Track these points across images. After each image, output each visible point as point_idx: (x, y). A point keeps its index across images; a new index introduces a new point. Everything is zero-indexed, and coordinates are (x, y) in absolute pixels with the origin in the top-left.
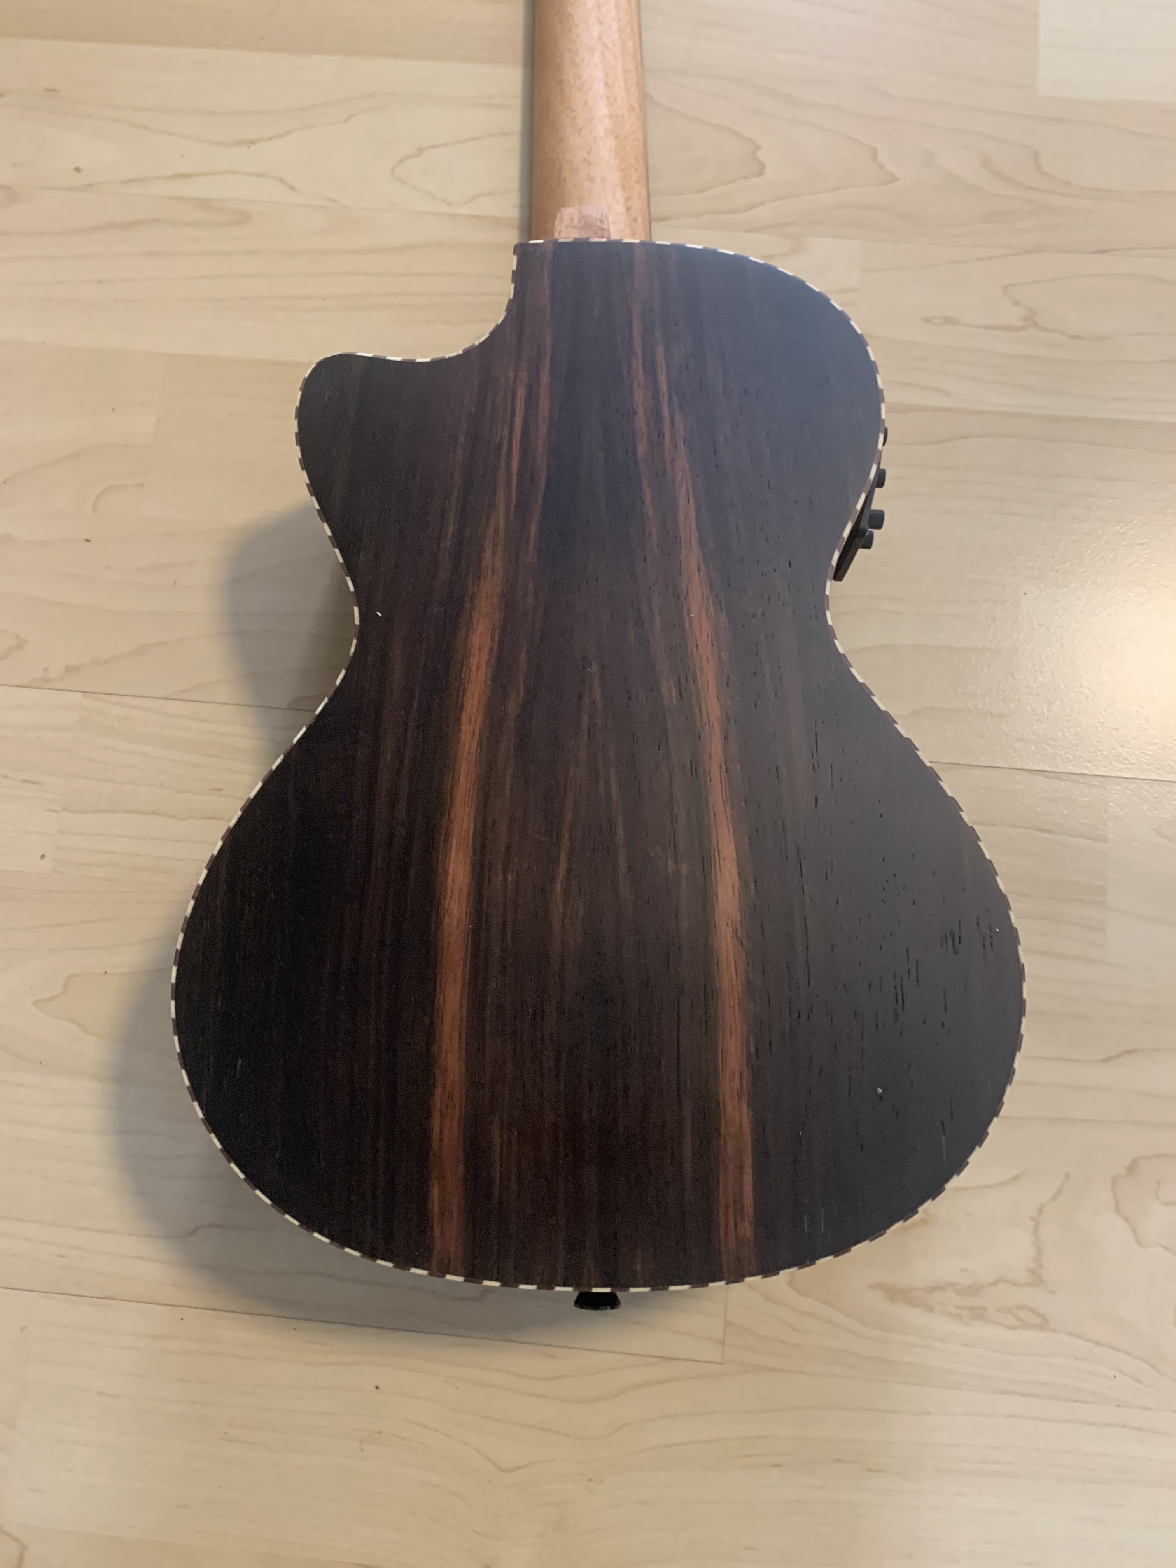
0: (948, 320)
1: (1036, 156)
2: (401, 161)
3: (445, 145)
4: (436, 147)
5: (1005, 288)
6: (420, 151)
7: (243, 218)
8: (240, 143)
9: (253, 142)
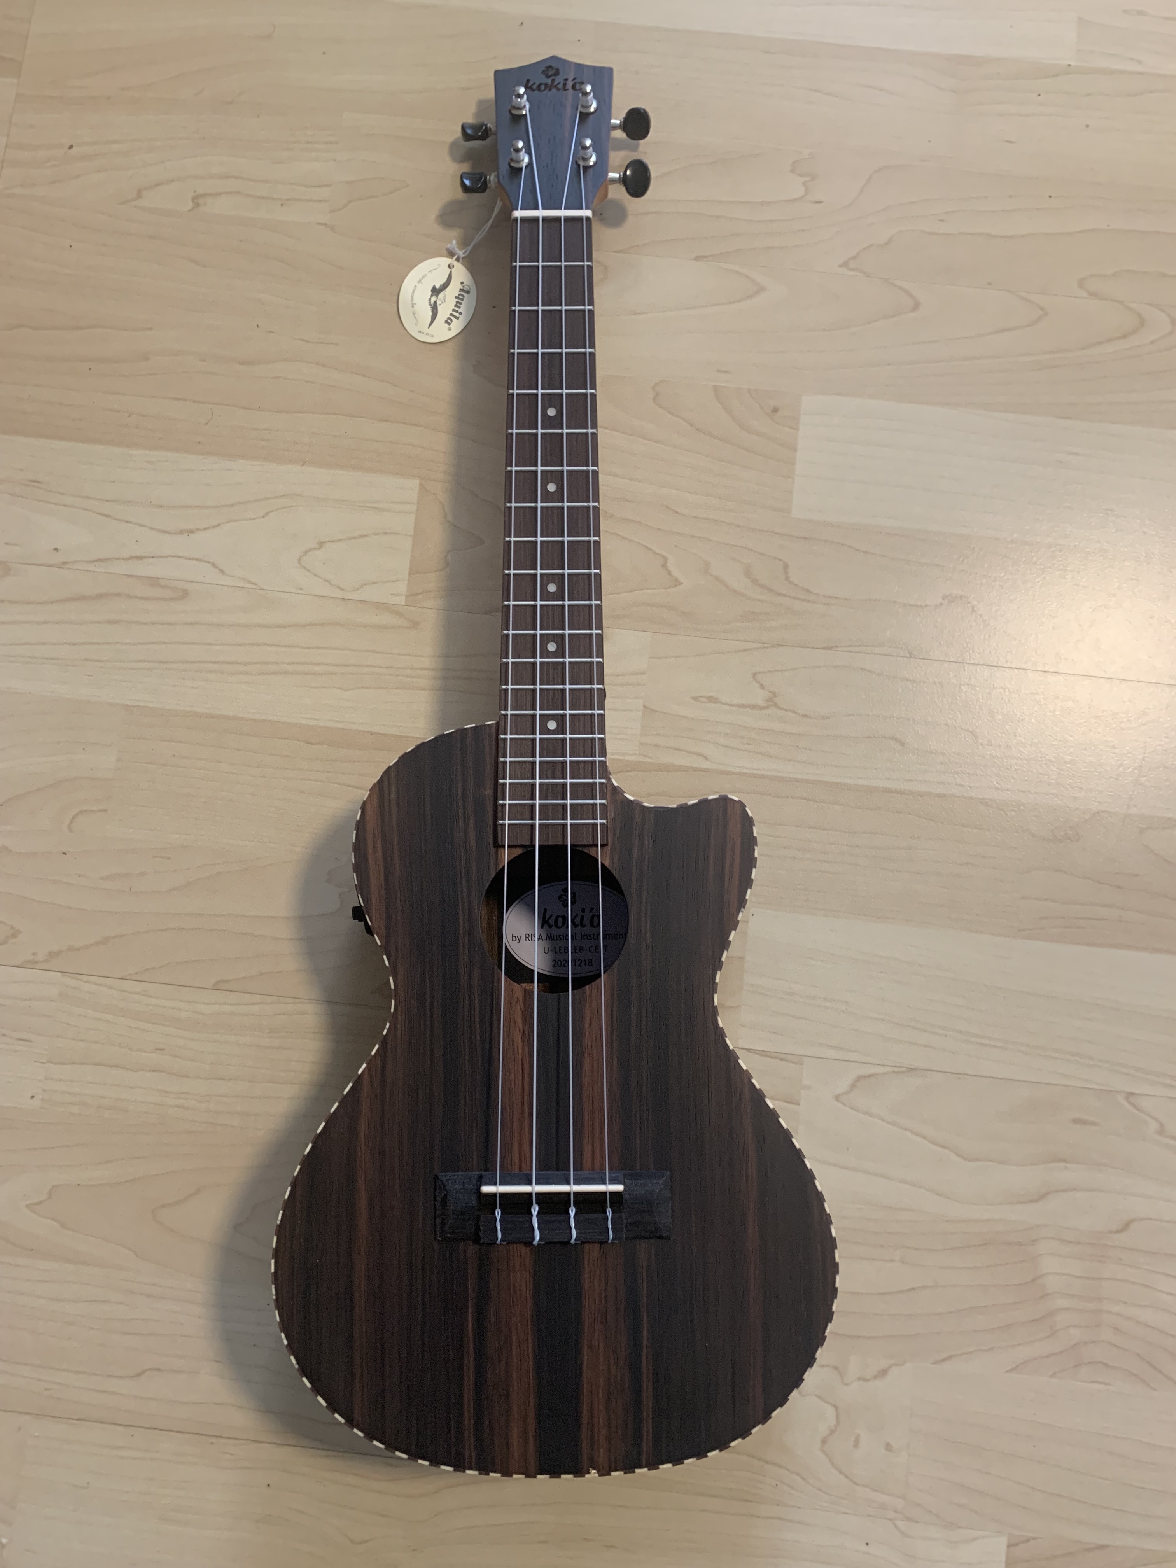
0: (711, 699)
1: (786, 567)
2: (305, 553)
3: (340, 540)
4: (333, 542)
5: (755, 675)
6: (321, 544)
7: (184, 595)
8: (182, 532)
9: (191, 532)
